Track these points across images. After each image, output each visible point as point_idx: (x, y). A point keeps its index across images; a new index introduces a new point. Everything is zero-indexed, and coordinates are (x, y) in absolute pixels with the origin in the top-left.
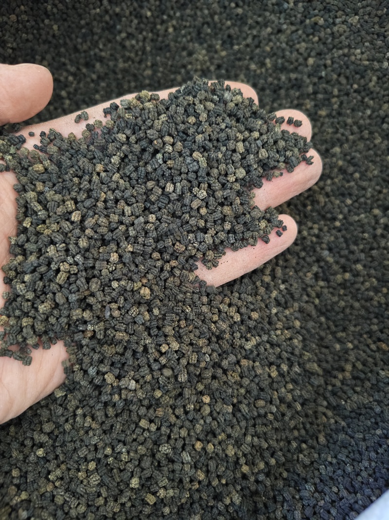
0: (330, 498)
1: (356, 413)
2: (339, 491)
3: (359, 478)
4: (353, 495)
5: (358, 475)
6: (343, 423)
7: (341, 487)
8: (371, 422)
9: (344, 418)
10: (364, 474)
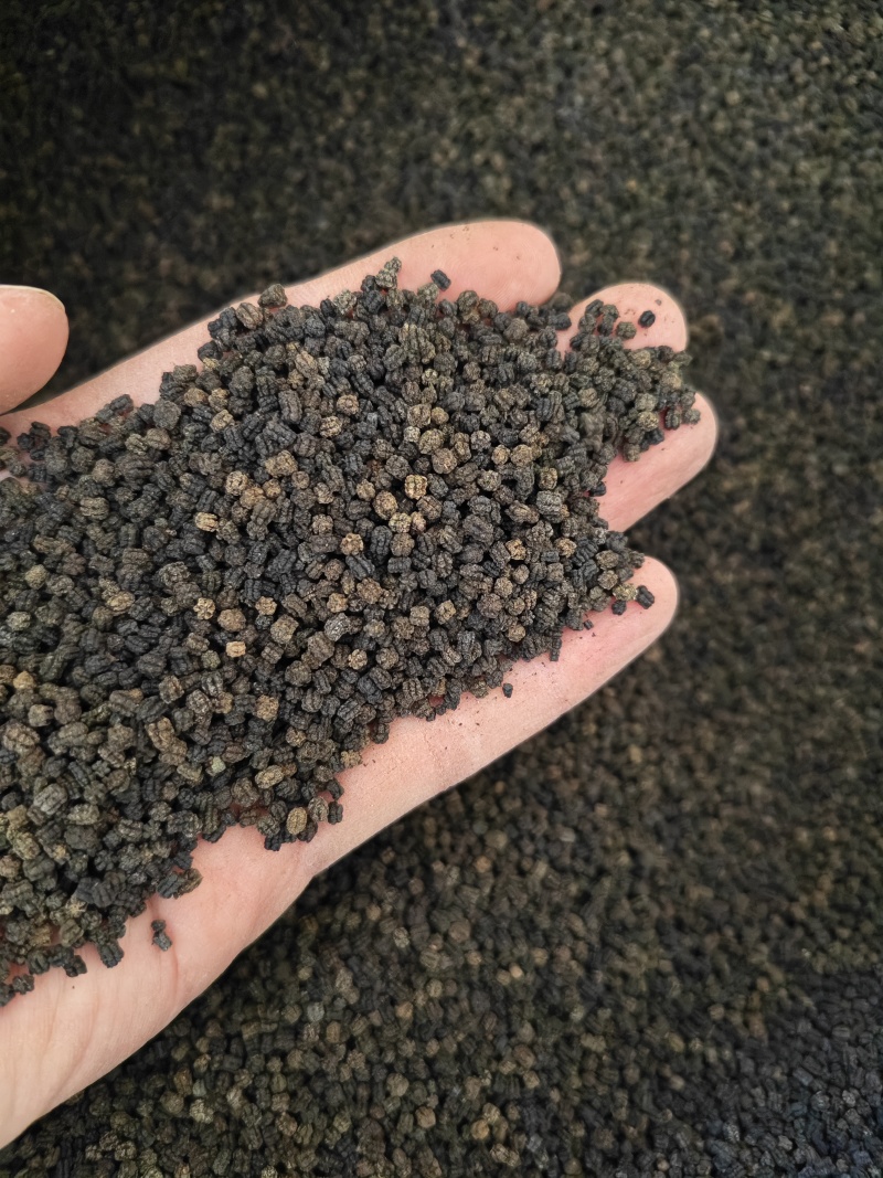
0: (773, 1159)
1: (839, 981)
2: (795, 1146)
3: (842, 1124)
4: (829, 1160)
5: (839, 1116)
6: (807, 1001)
7: (802, 1140)
8: (871, 1005)
9: (810, 991)
10: (853, 1117)
